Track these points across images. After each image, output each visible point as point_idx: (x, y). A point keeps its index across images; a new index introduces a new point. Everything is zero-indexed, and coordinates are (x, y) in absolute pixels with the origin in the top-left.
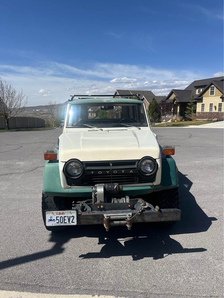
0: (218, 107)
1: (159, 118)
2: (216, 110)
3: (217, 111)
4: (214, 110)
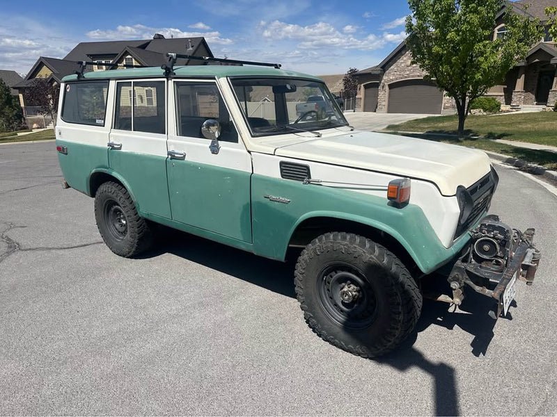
0: (146, 98)
1: (18, 121)
2: (142, 102)
3: (145, 104)
4: (138, 103)
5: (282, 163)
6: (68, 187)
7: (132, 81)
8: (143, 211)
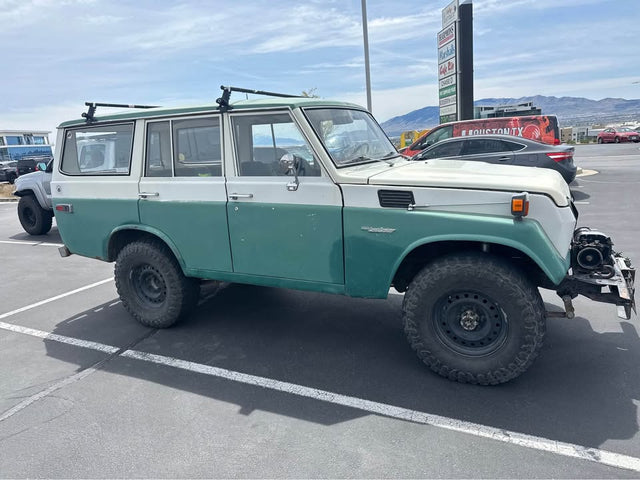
5: (381, 192)
6: (69, 253)
7: (170, 119)
8: (190, 268)
